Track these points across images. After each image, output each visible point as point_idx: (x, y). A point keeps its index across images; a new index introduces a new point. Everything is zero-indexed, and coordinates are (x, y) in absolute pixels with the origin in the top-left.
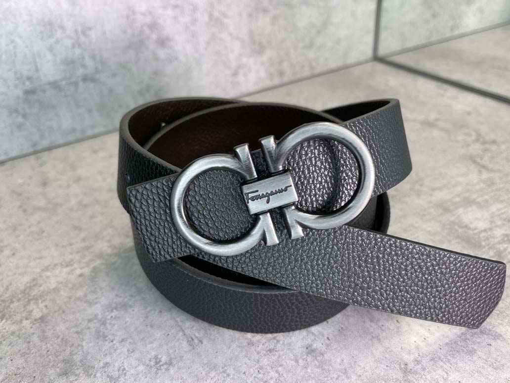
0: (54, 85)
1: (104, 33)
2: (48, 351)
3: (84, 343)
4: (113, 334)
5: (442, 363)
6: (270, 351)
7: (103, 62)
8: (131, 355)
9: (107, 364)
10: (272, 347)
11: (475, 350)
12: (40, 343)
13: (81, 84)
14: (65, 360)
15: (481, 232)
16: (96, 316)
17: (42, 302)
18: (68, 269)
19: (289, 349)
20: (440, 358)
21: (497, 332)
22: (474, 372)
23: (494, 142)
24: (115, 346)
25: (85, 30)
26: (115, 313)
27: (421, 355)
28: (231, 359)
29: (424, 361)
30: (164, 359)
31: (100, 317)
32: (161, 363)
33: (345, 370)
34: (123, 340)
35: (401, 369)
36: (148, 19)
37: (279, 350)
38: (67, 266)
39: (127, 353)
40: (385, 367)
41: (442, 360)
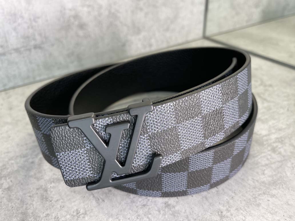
0: (17, 50)
1: (47, 21)
2: (12, 207)
3: (34, 203)
4: (52, 197)
5: (242, 211)
6: (144, 205)
7: (46, 38)
8: (62, 210)
9: (48, 215)
10: (145, 203)
11: (261, 204)
12: (7, 203)
13: (33, 50)
14: (23, 213)
15: (264, 136)
16: (41, 186)
17: (9, 179)
18: (25, 159)
19: (155, 204)
20: (241, 208)
21: (272, 193)
22: (260, 216)
23: (271, 86)
24: (53, 204)
25: (35, 18)
26: (53, 185)
27: (230, 206)
28: (121, 211)
29: (232, 210)
30: (82, 211)
31: (44, 187)
32: (80, 214)
33: (187, 216)
34: (57, 200)
35: (219, 215)
36: (73, 13)
37: (149, 205)
38: (24, 157)
39: (59, 208)
40: (210, 214)
41: (242, 210)
